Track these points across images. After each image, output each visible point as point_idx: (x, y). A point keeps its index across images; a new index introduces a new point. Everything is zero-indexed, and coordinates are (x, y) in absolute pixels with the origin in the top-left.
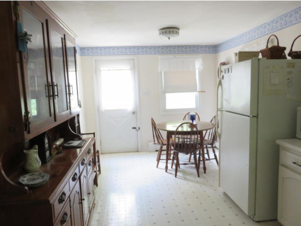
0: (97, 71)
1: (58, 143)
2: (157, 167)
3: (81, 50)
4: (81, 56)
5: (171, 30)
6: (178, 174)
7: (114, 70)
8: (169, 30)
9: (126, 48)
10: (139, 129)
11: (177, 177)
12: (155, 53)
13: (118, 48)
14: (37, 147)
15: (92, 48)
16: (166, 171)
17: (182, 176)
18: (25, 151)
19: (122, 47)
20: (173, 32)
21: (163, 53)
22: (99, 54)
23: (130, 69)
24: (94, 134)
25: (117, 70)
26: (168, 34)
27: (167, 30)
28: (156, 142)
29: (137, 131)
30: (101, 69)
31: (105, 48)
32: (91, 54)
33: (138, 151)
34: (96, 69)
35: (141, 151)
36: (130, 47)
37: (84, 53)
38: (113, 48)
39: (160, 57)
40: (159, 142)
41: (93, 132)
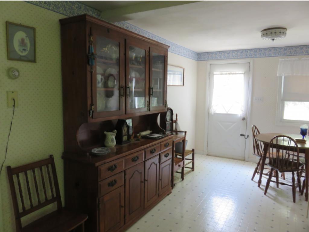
0: (210, 75)
1: (144, 133)
2: (252, 179)
3: (198, 55)
4: (198, 61)
5: (273, 31)
6: (269, 191)
7: (226, 74)
8: (270, 31)
9: (242, 51)
10: (248, 137)
11: (267, 194)
12: (275, 55)
13: (233, 51)
14: (116, 131)
15: (208, 53)
16: (259, 186)
17: (274, 196)
18: (105, 132)
19: (237, 51)
20: (275, 33)
21: (285, 55)
22: (214, 59)
23: (244, 74)
24: (185, 132)
25: (229, 74)
26: (269, 35)
27: (269, 32)
28: (256, 153)
29: (246, 139)
30: (215, 73)
31: (220, 52)
32: (207, 59)
33: (244, 160)
34: (210, 73)
35: (248, 161)
36: (246, 50)
37: (200, 58)
38: (228, 52)
39: (280, 59)
40: (258, 153)
41: (184, 131)
